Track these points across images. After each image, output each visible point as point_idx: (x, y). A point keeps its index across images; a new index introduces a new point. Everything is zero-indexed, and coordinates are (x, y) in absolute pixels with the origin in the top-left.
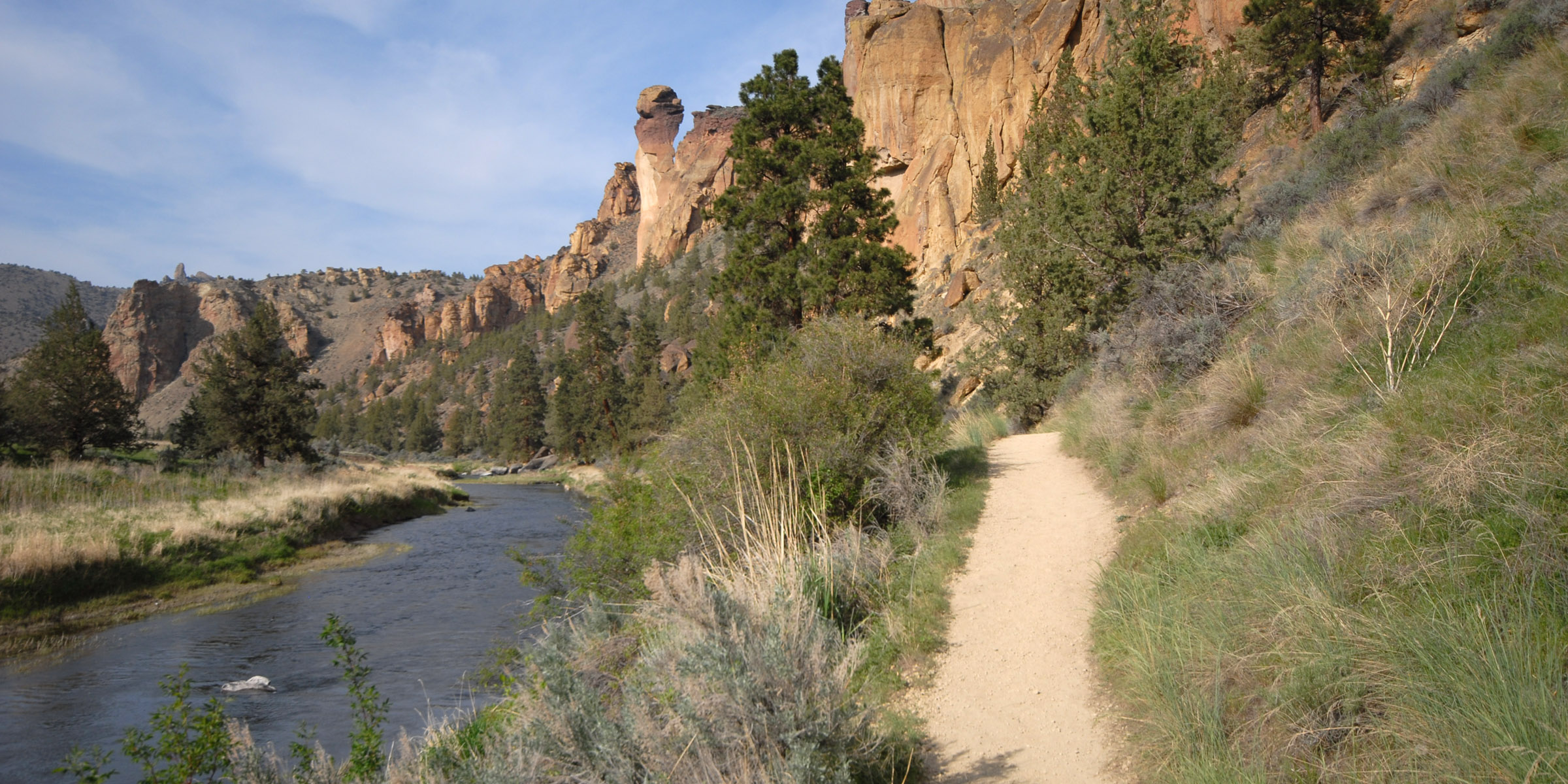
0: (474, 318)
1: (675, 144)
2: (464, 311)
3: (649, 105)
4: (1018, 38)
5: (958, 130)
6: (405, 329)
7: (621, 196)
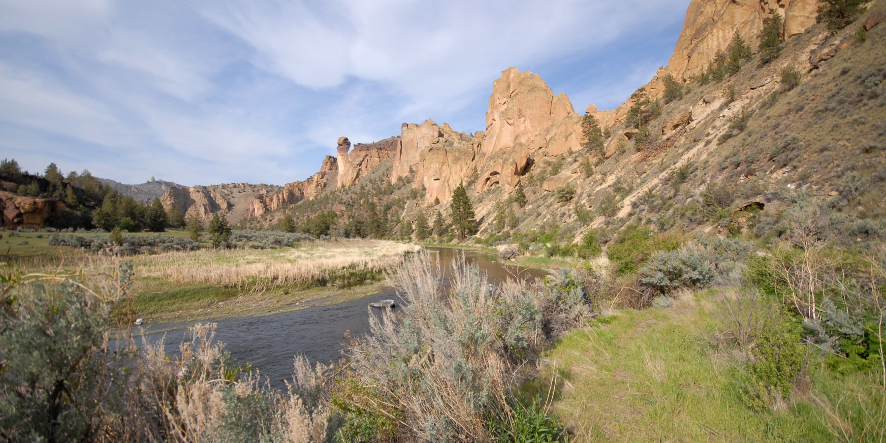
0: (284, 199)
1: (349, 153)
2: (281, 197)
3: (341, 142)
4: (463, 157)
5: (451, 173)
6: (261, 202)
7: (328, 165)
